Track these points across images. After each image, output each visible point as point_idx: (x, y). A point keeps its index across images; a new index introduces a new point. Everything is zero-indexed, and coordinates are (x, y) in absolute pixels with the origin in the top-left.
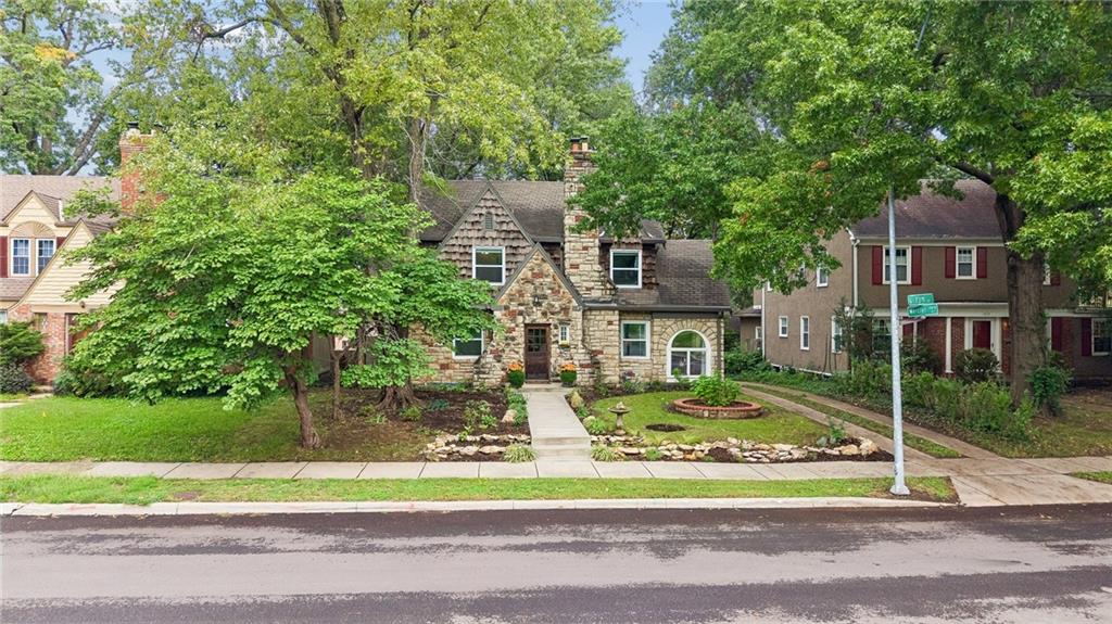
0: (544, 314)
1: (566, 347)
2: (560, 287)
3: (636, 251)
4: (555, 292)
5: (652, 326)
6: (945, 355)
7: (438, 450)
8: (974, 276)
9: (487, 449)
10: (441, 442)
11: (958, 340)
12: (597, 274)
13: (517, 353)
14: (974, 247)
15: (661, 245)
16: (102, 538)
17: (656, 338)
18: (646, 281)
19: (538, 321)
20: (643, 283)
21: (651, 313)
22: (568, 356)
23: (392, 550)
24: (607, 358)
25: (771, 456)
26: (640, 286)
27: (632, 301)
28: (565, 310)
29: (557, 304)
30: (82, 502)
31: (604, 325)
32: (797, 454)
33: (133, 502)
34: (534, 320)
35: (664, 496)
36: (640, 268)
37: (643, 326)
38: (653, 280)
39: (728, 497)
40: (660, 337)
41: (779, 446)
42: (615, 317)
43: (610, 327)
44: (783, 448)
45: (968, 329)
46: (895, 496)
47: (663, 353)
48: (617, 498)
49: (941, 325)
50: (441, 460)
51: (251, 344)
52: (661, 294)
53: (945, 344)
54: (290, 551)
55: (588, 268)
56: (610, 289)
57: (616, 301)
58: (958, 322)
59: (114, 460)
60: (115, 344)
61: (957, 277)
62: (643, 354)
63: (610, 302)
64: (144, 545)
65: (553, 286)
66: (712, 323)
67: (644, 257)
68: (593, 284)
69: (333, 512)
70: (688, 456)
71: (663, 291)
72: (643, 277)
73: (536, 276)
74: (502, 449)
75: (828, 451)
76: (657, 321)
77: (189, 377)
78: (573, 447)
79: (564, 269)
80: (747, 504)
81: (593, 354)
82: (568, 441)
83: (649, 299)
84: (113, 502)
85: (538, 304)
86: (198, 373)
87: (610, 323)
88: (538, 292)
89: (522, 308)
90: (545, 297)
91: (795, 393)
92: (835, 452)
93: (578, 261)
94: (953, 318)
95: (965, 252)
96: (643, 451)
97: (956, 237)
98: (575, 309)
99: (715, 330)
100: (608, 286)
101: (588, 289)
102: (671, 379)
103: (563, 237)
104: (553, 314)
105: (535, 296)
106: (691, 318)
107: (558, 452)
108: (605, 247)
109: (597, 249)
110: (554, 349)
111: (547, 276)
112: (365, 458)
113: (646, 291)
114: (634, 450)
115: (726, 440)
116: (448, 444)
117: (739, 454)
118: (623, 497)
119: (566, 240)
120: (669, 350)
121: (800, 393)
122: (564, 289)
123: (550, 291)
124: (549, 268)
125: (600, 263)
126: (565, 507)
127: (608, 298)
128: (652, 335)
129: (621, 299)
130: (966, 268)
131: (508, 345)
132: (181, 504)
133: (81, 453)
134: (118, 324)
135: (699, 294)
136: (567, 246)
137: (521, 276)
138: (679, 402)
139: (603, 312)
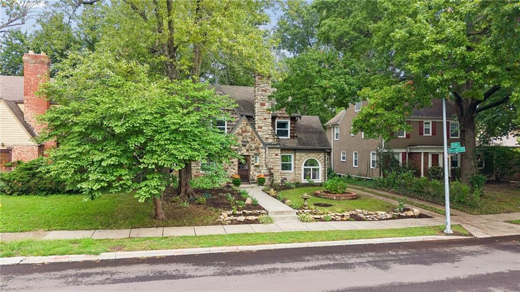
0: (247, 150)
1: (258, 166)
2: (255, 137)
3: (287, 121)
4: (253, 140)
5: (295, 156)
6: (421, 169)
7: (225, 219)
8: (431, 134)
9: (250, 218)
10: (225, 215)
11: (426, 163)
12: (271, 131)
13: (234, 169)
14: (430, 121)
15: (299, 119)
16: (88, 275)
17: (297, 162)
18: (292, 135)
19: (244, 154)
20: (291, 136)
21: (295, 150)
22: (259, 171)
23: (251, 273)
24: (275, 172)
25: (378, 217)
26: (289, 137)
27: (286, 144)
28: (257, 148)
29: (253, 146)
30: (61, 255)
31: (274, 156)
32: (389, 216)
33: (90, 253)
34: (243, 153)
35: (352, 239)
36: (289, 129)
37: (290, 156)
38: (295, 135)
39: (380, 238)
40: (299, 161)
41: (379, 212)
42: (279, 152)
43: (277, 157)
44: (382, 214)
45: (430, 157)
46: (447, 234)
47: (300, 169)
48: (331, 240)
49: (419, 156)
50: (229, 224)
51: (154, 167)
52: (299, 141)
53: (421, 164)
54: (200, 276)
55: (266, 128)
56: (277, 139)
57: (279, 144)
58: (426, 154)
59: (56, 230)
60: (72, 167)
61: (424, 135)
62: (290, 169)
63: (276, 145)
64: (116, 277)
65: (251, 137)
66: (322, 155)
67: (291, 124)
68: (268, 136)
69: (198, 253)
70: (343, 219)
71: (300, 140)
72: (291, 133)
73: (243, 132)
74: (257, 217)
75: (401, 214)
76: (297, 154)
77: (117, 185)
78: (288, 215)
79: (255, 129)
80: (389, 241)
81: (270, 169)
82: (285, 213)
83: (294, 144)
84: (79, 254)
85: (244, 146)
86: (122, 182)
87: (277, 155)
88: (245, 140)
89: (237, 147)
90: (248, 142)
91: (359, 187)
92: (404, 214)
93: (262, 125)
94: (424, 153)
95: (427, 123)
96: (322, 216)
97: (424, 117)
98: (262, 148)
99: (323, 158)
100: (276, 137)
101: (266, 138)
102: (304, 181)
103: (254, 113)
104: (251, 150)
105: (243, 142)
106: (313, 153)
107: (283, 218)
108: (274, 118)
109: (271, 120)
110: (252, 167)
111: (249, 132)
112: (190, 224)
113: (292, 139)
114: (318, 216)
115: (355, 210)
116: (229, 216)
117: (364, 217)
118: (334, 240)
119: (256, 114)
120: (303, 167)
121: (361, 187)
122: (257, 138)
123: (250, 139)
124: (249, 128)
125: (272, 126)
126: (310, 246)
127: (276, 143)
128: (295, 160)
129: (281, 143)
130: (427, 131)
131: (230, 165)
132: (117, 253)
133: (34, 226)
134: (74, 156)
135: (316, 141)
136: (256, 117)
137: (236, 132)
138: (318, 192)
139: (273, 150)
